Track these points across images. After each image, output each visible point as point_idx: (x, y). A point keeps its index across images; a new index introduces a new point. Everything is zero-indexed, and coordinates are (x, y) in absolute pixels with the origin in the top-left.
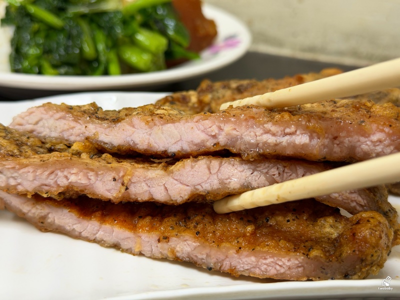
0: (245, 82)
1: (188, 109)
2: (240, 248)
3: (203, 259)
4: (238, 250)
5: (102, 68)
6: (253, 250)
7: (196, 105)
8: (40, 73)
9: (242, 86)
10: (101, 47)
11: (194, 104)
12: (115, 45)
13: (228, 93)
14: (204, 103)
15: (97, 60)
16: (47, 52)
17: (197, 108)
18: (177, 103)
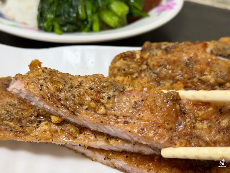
0: (170, 45)
1: (133, 63)
2: (150, 170)
3: (129, 170)
4: (149, 171)
5: (89, 26)
6: (157, 172)
7: (139, 60)
8: (53, 31)
9: (168, 47)
10: (89, 12)
11: (138, 59)
12: (97, 11)
13: (159, 52)
14: (144, 59)
15: (86, 20)
16: (57, 16)
17: (139, 62)
18: (128, 59)
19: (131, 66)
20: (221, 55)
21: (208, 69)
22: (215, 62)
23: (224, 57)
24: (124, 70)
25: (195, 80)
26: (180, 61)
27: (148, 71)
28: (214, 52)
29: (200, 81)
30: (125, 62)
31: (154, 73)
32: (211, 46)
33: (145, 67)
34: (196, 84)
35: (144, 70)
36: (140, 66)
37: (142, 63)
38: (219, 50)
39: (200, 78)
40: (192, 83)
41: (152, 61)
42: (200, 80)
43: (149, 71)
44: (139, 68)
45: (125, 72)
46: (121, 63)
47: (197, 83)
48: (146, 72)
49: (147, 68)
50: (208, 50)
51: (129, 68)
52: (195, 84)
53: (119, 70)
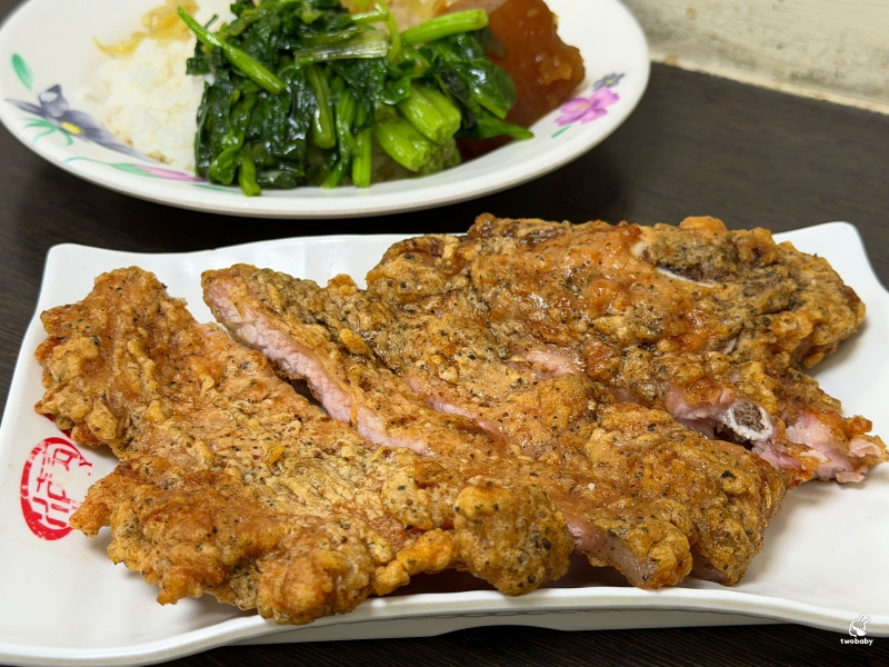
1: (432, 269)
7: (449, 263)
8: (235, 181)
9: (537, 232)
10: (343, 127)
11: (445, 261)
12: (368, 123)
13: (508, 245)
14: (465, 260)
15: (336, 149)
16: (250, 140)
17: (450, 268)
18: (417, 255)
19: (424, 277)
20: (668, 266)
21: (620, 298)
22: (645, 282)
23: (677, 271)
24: (403, 286)
25: (581, 326)
26: (552, 274)
27: (466, 295)
28: (652, 255)
29: (591, 330)
30: (408, 264)
31: (480, 300)
32: (649, 237)
33: (460, 282)
34: (582, 338)
35: (459, 290)
36: (448, 277)
37: (457, 272)
38: (667, 250)
39: (594, 322)
40: (571, 332)
41: (481, 267)
42: (591, 326)
43: (472, 295)
44: (444, 284)
45: (404, 291)
46: (398, 265)
47: (583, 333)
48: (461, 296)
49: (468, 286)
50: (637, 249)
51: (417, 282)
52: (579, 336)
53: (390, 285)
